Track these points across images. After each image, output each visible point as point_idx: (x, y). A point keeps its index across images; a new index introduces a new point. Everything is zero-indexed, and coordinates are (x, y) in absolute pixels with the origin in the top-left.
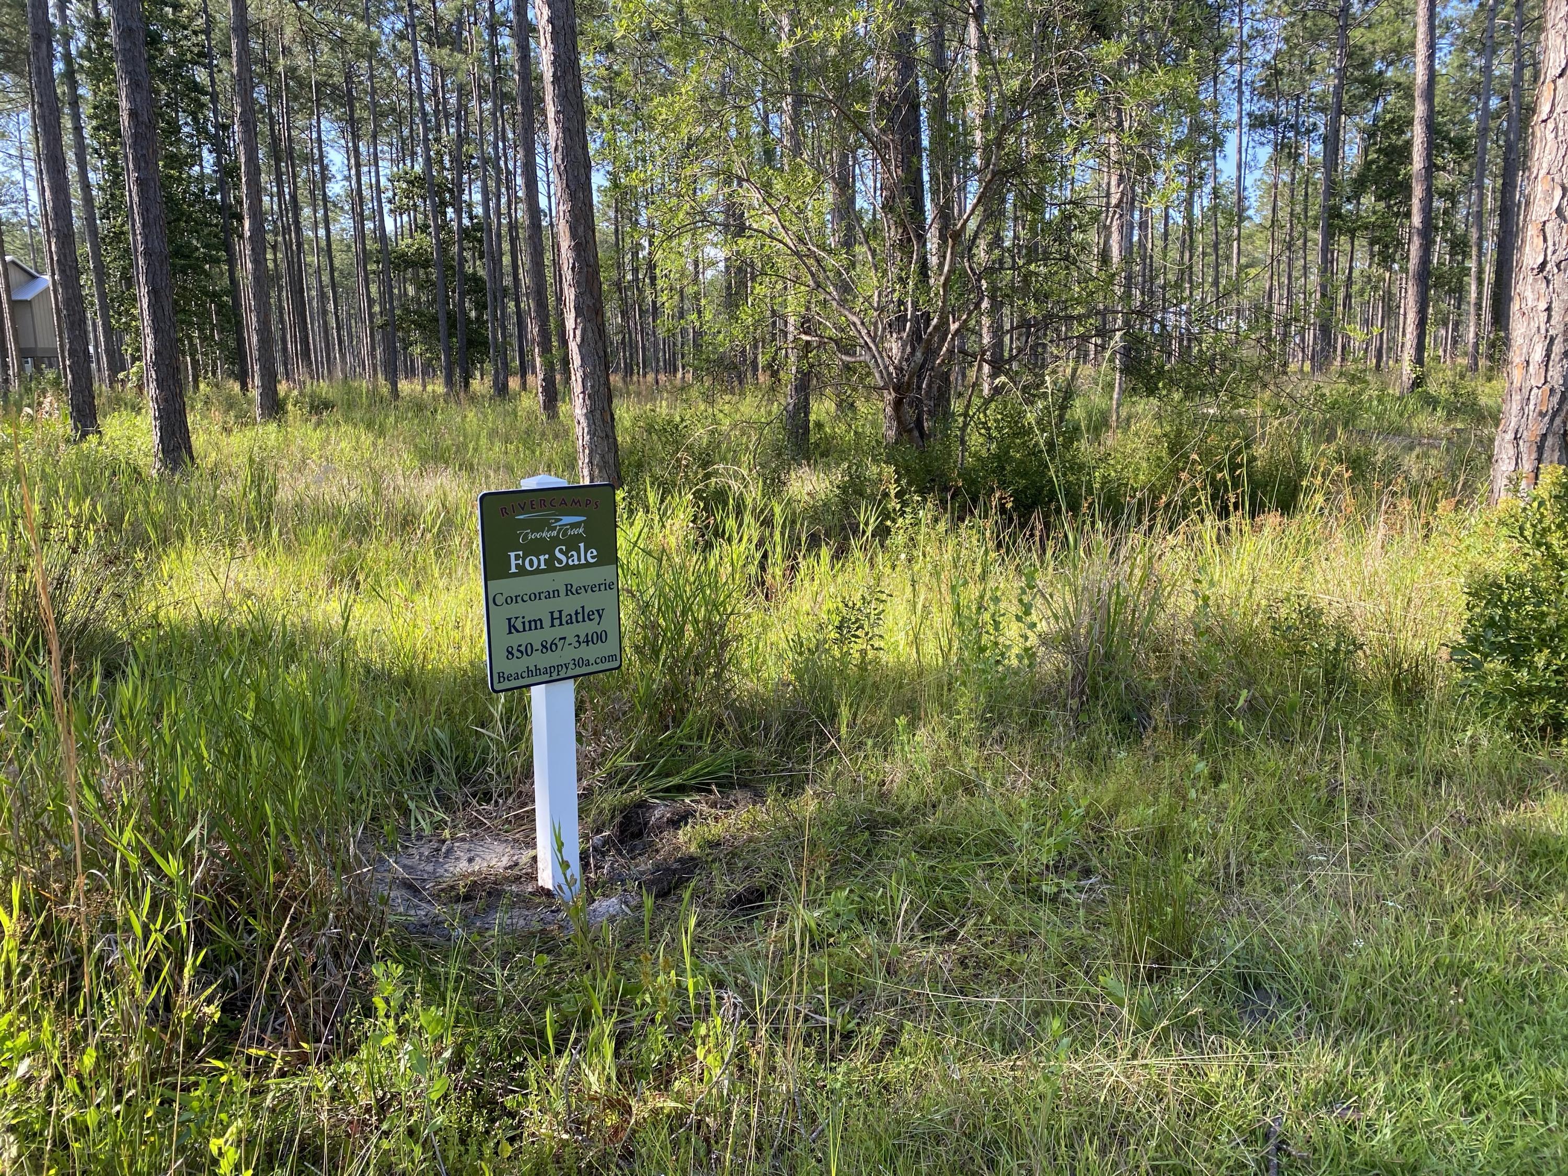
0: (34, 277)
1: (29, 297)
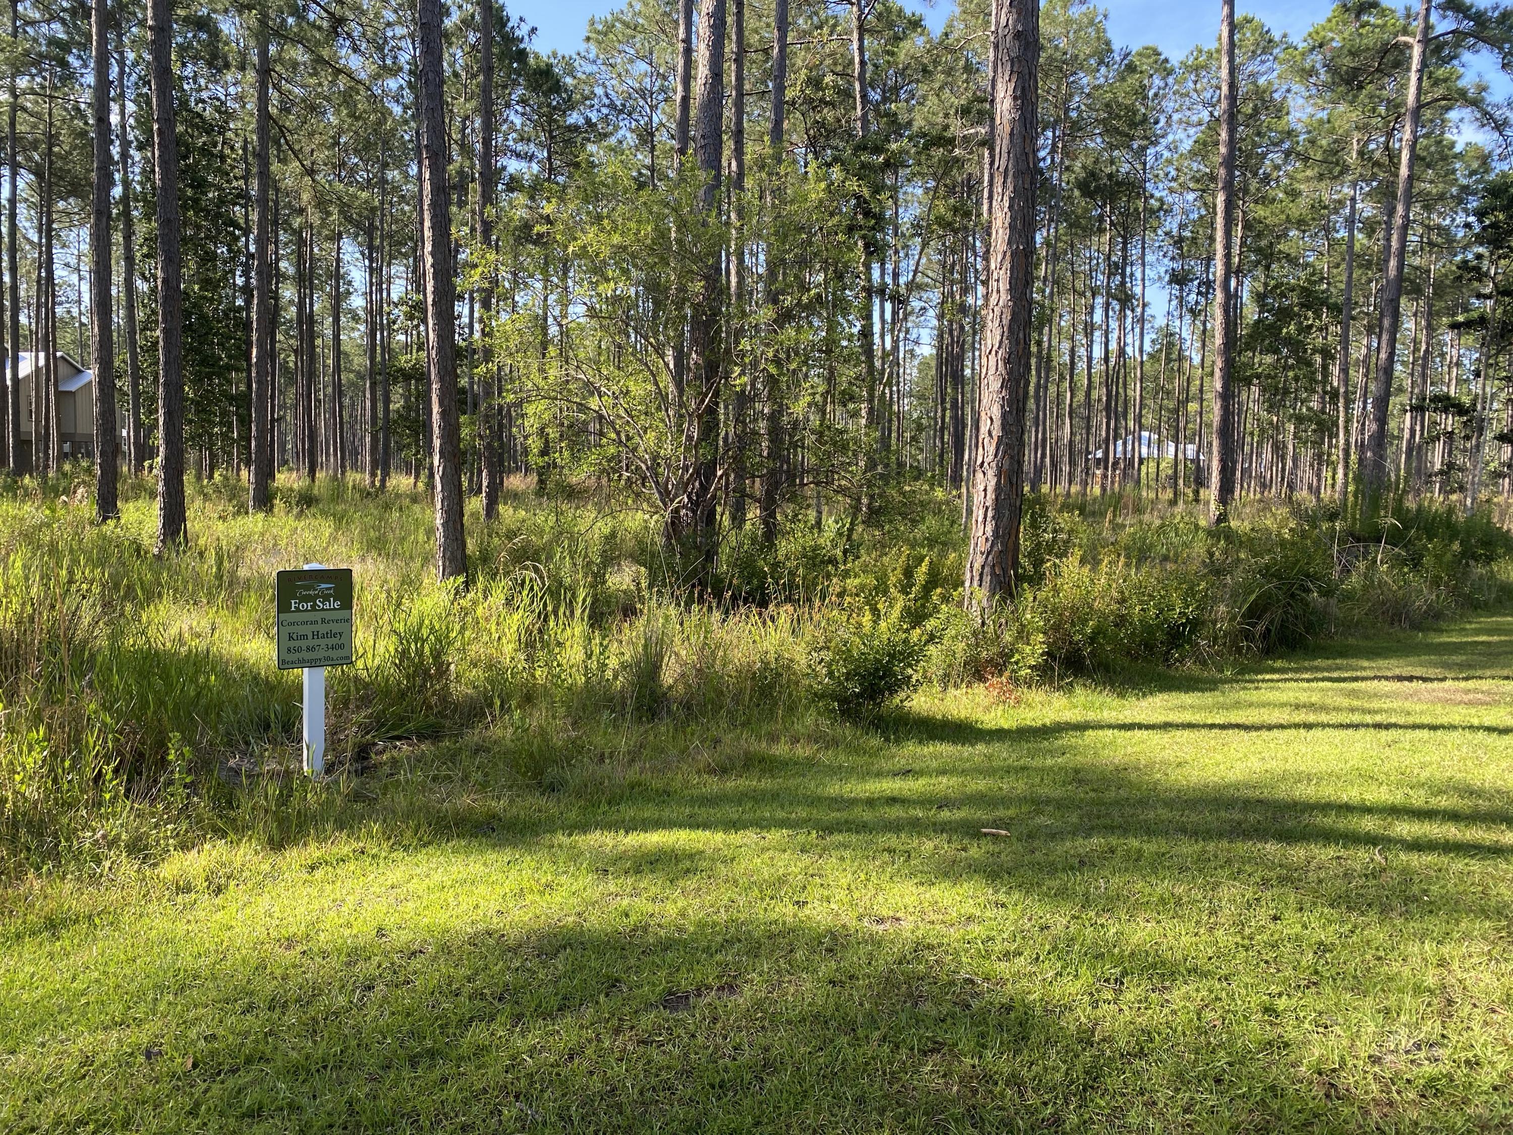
0: (80, 371)
1: (73, 389)
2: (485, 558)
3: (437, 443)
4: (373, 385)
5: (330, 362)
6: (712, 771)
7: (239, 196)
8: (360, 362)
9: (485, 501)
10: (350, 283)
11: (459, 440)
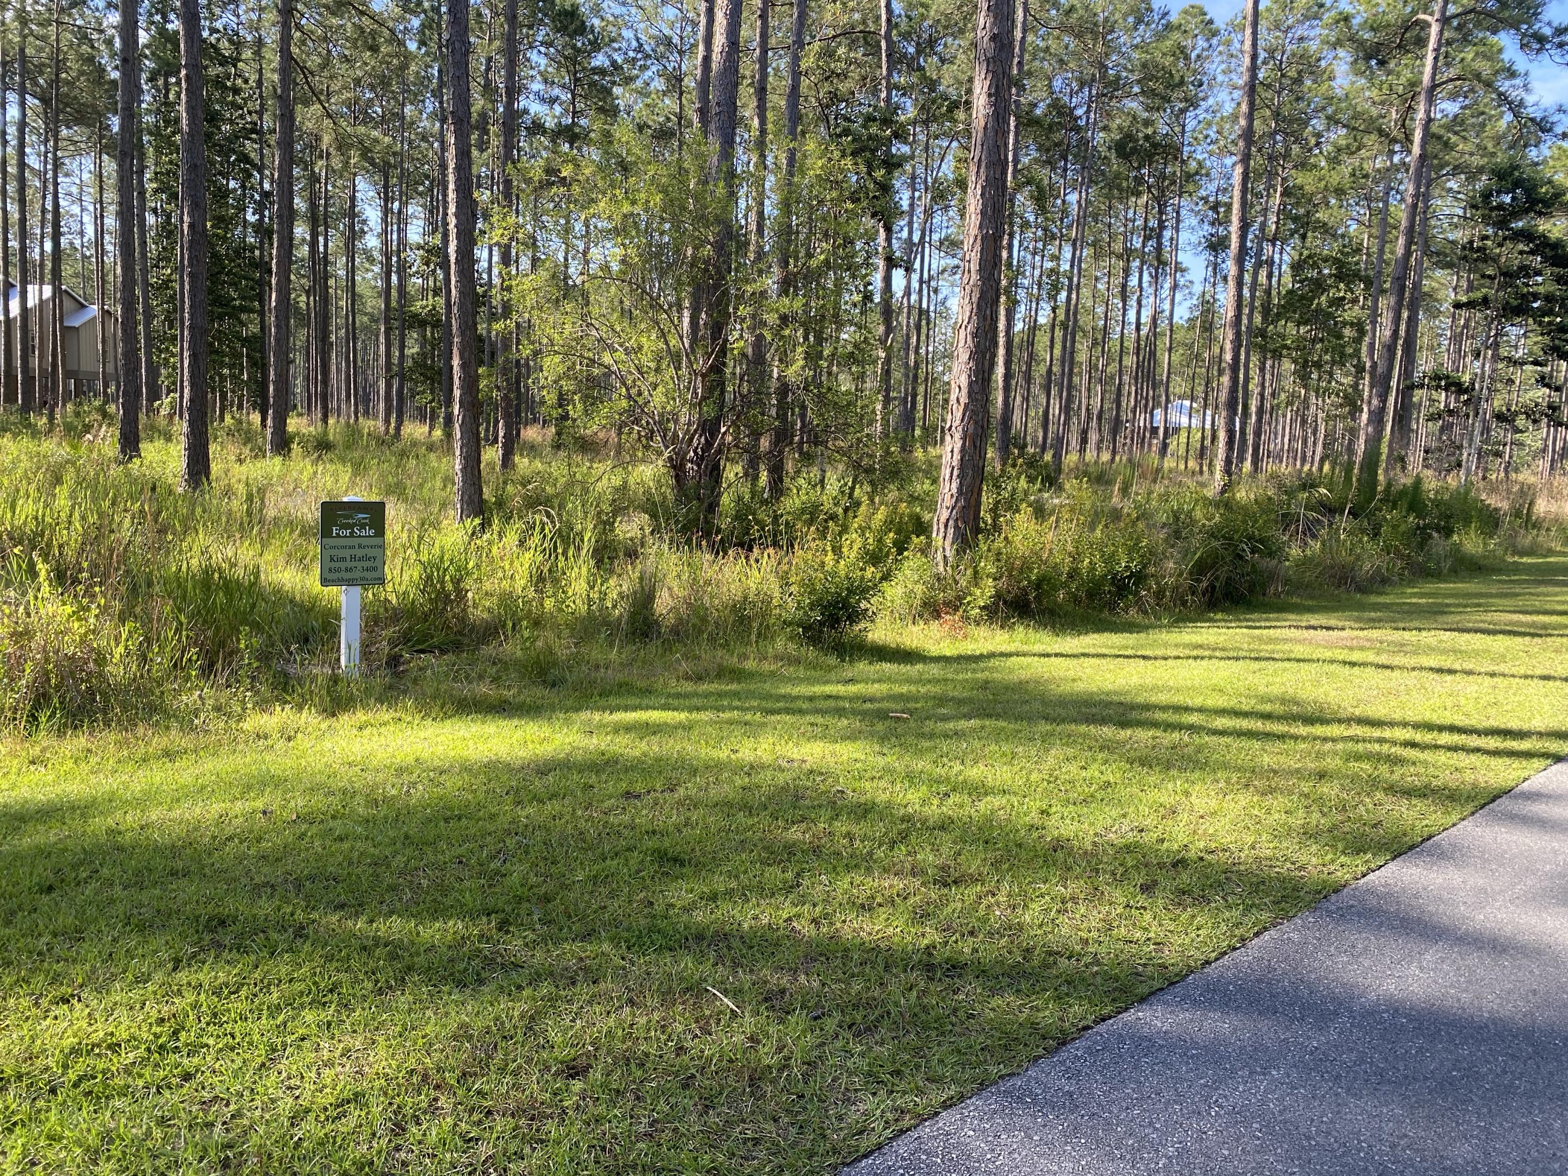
0: (83, 306)
1: (78, 325)
2: (500, 504)
3: (457, 393)
4: (388, 331)
5: (343, 303)
6: (687, 678)
7: (253, 131)
8: (373, 304)
9: (500, 452)
10: (364, 222)
11: (478, 391)
